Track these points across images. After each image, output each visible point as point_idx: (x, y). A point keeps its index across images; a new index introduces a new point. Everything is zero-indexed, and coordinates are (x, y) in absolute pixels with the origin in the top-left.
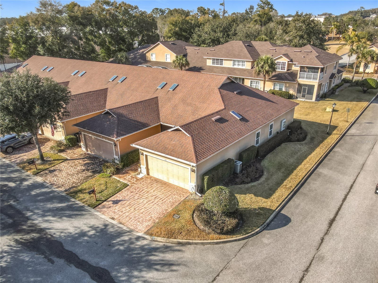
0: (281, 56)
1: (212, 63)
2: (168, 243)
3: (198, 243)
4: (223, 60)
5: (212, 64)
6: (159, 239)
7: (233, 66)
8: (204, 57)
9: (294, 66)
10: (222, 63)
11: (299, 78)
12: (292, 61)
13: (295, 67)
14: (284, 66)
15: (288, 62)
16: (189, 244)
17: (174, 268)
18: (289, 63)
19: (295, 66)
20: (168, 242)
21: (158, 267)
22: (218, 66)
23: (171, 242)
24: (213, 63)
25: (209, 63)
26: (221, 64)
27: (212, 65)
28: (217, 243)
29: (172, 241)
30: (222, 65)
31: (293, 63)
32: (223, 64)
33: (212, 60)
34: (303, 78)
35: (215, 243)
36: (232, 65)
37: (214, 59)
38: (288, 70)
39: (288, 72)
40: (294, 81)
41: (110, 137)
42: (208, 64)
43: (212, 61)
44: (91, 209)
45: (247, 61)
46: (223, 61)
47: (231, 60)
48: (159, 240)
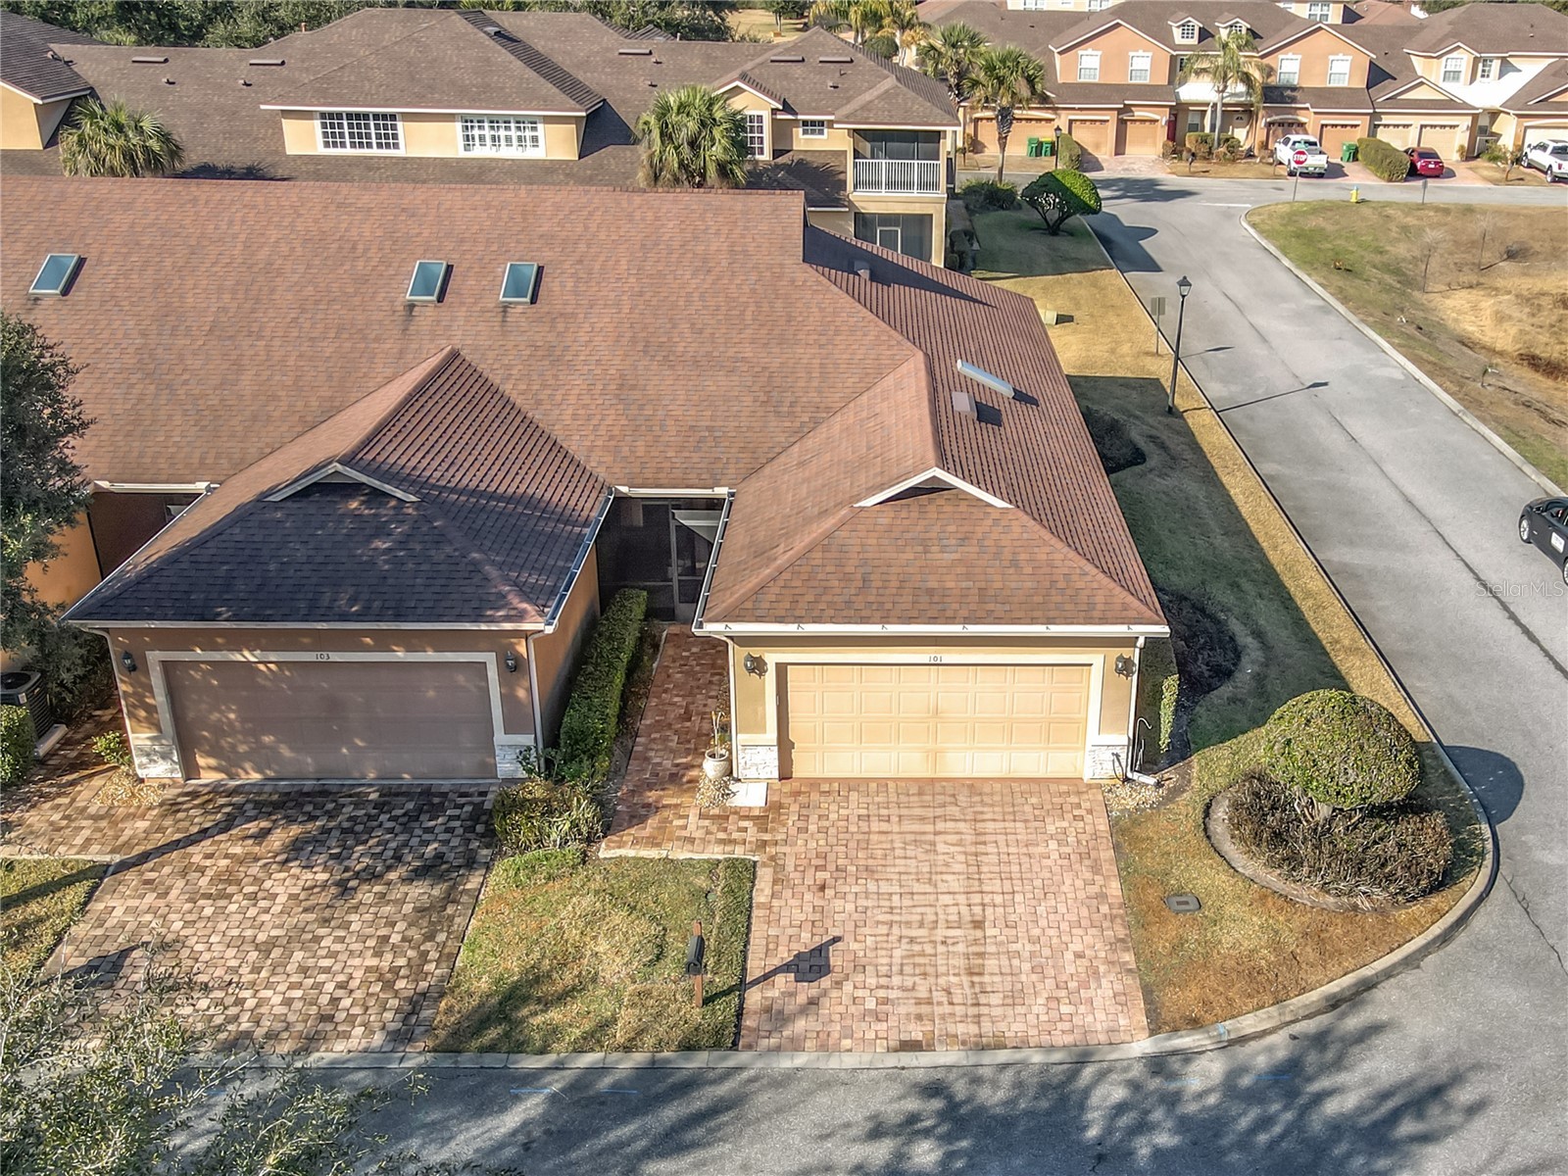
0: (737, 87)
1: (320, 139)
2: (1293, 1022)
3: (1394, 966)
4: (393, 117)
5: (327, 144)
6: (1250, 1026)
7: (467, 147)
8: (263, 107)
9: (801, 130)
10: (395, 136)
11: (855, 187)
12: (787, 108)
13: (806, 136)
14: (756, 135)
15: (774, 111)
16: (1368, 985)
17: (1464, 1095)
18: (779, 117)
19: (805, 132)
20: (1288, 1019)
21: (1407, 1127)
22: (365, 152)
23: (1302, 1013)
24: (332, 138)
25: (303, 139)
26: (389, 139)
27: (320, 150)
28: (1445, 938)
29: (1306, 1006)
30: (396, 146)
31: (799, 117)
32: (401, 141)
33: (317, 123)
34: (876, 184)
35: (1441, 939)
36: (461, 143)
37: (331, 115)
38: (777, 153)
39: (780, 160)
40: (837, 203)
41: (492, 620)
42: (292, 149)
43: (319, 131)
44: (724, 1058)
45: (547, 120)
46: (400, 124)
47: (451, 118)
48: (1253, 1030)
